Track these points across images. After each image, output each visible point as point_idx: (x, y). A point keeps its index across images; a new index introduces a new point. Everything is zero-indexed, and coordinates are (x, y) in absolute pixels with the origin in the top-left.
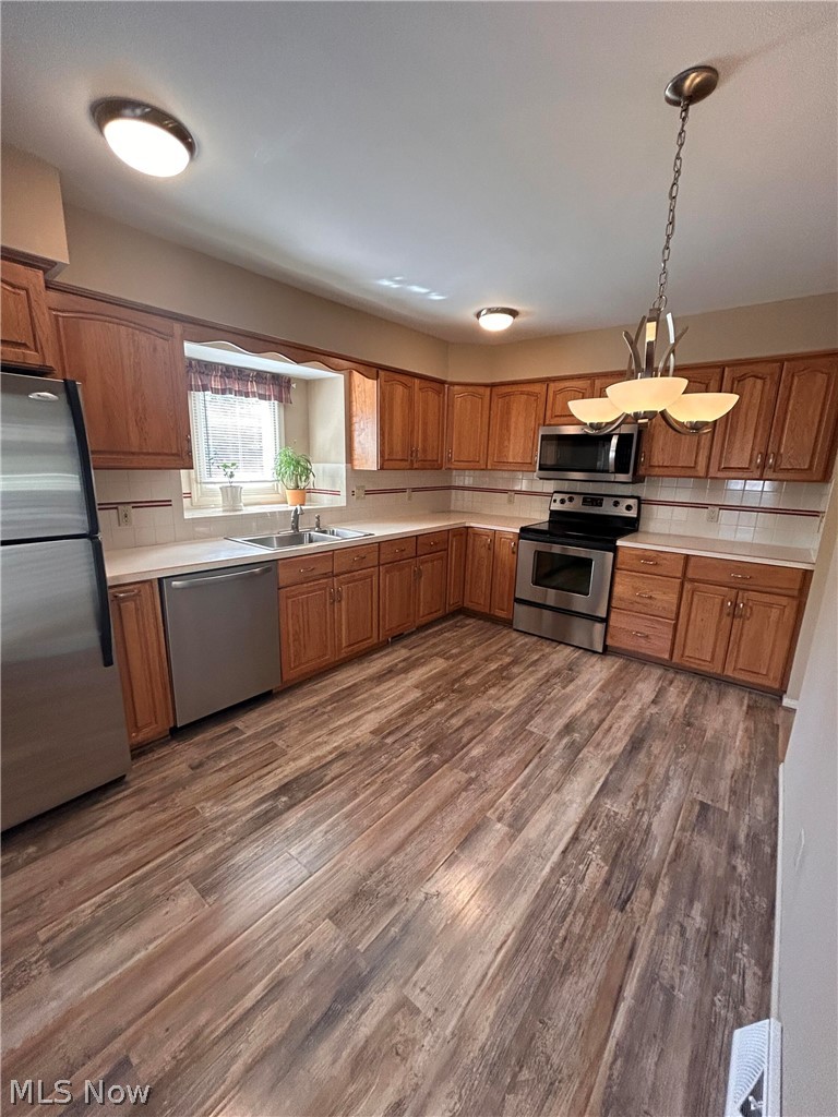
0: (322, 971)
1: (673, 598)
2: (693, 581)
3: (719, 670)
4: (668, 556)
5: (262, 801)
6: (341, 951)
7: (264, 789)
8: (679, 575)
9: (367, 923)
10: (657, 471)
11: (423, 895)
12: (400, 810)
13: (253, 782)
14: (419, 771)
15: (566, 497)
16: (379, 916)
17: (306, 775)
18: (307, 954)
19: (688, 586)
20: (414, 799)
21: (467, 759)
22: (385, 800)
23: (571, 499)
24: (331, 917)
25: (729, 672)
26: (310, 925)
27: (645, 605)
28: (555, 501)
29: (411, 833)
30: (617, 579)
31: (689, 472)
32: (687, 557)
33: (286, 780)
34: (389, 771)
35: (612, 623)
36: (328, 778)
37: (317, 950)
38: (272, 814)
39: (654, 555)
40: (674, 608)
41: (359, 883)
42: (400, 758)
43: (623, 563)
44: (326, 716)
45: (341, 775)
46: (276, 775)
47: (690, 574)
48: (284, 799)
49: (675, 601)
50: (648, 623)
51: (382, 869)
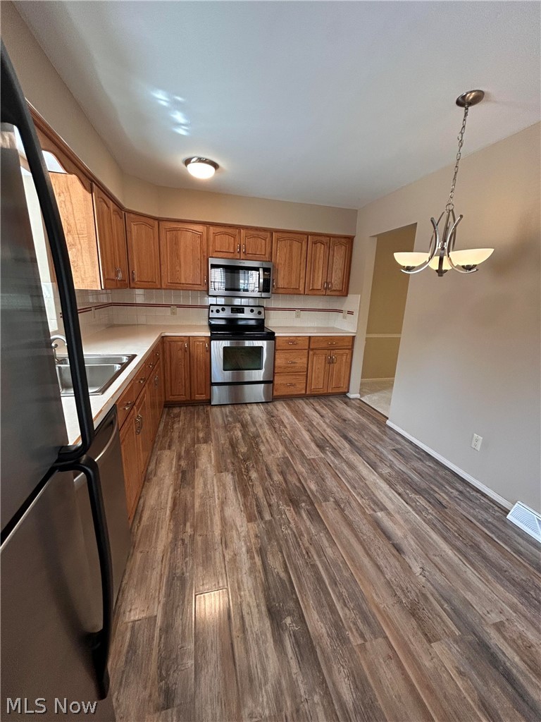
0: (474, 667)
1: (305, 360)
2: (313, 349)
3: (326, 392)
4: (300, 338)
5: (279, 642)
6: (459, 647)
7: (263, 633)
8: (307, 348)
9: (439, 620)
10: (280, 291)
11: (421, 576)
12: (344, 547)
13: (245, 640)
14: (312, 520)
15: (220, 308)
16: (433, 609)
17: (267, 589)
18: (460, 673)
19: (311, 353)
20: (337, 537)
21: (318, 495)
22: (329, 551)
23: (223, 310)
24: (430, 641)
25: (330, 391)
26: (435, 660)
27: (292, 367)
28: (212, 311)
29: (368, 554)
30: (276, 356)
31: (296, 291)
32: (310, 337)
33: (264, 608)
34: (301, 535)
35: (275, 382)
36: (283, 575)
37: (457, 665)
38: (302, 641)
39: (294, 338)
40: (306, 366)
41: (403, 608)
42: (291, 521)
43: (279, 346)
44: (199, 539)
45: (285, 564)
46: (250, 613)
47: (311, 347)
48: (288, 620)
49: (306, 362)
50: (294, 377)
51: (394, 587)
